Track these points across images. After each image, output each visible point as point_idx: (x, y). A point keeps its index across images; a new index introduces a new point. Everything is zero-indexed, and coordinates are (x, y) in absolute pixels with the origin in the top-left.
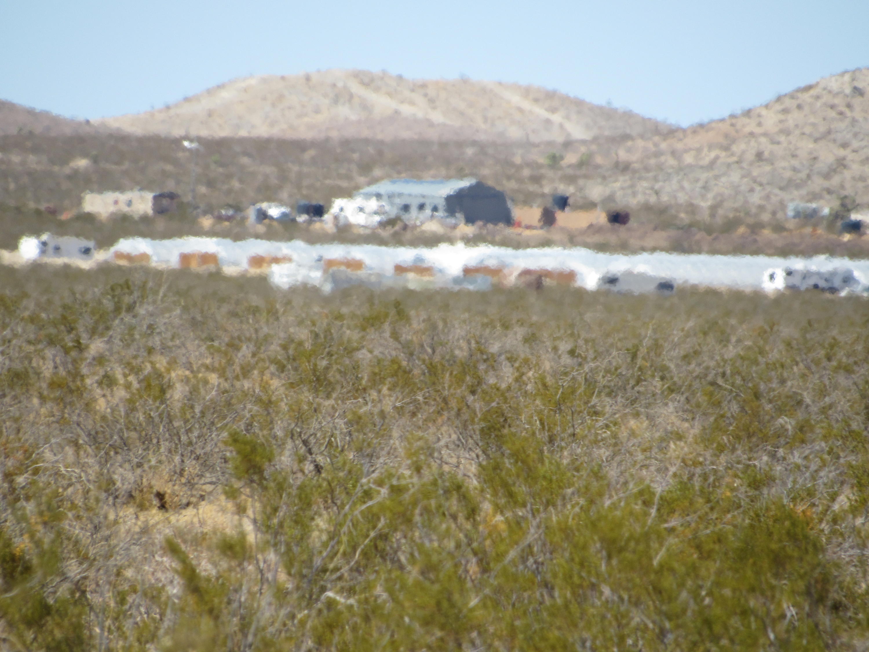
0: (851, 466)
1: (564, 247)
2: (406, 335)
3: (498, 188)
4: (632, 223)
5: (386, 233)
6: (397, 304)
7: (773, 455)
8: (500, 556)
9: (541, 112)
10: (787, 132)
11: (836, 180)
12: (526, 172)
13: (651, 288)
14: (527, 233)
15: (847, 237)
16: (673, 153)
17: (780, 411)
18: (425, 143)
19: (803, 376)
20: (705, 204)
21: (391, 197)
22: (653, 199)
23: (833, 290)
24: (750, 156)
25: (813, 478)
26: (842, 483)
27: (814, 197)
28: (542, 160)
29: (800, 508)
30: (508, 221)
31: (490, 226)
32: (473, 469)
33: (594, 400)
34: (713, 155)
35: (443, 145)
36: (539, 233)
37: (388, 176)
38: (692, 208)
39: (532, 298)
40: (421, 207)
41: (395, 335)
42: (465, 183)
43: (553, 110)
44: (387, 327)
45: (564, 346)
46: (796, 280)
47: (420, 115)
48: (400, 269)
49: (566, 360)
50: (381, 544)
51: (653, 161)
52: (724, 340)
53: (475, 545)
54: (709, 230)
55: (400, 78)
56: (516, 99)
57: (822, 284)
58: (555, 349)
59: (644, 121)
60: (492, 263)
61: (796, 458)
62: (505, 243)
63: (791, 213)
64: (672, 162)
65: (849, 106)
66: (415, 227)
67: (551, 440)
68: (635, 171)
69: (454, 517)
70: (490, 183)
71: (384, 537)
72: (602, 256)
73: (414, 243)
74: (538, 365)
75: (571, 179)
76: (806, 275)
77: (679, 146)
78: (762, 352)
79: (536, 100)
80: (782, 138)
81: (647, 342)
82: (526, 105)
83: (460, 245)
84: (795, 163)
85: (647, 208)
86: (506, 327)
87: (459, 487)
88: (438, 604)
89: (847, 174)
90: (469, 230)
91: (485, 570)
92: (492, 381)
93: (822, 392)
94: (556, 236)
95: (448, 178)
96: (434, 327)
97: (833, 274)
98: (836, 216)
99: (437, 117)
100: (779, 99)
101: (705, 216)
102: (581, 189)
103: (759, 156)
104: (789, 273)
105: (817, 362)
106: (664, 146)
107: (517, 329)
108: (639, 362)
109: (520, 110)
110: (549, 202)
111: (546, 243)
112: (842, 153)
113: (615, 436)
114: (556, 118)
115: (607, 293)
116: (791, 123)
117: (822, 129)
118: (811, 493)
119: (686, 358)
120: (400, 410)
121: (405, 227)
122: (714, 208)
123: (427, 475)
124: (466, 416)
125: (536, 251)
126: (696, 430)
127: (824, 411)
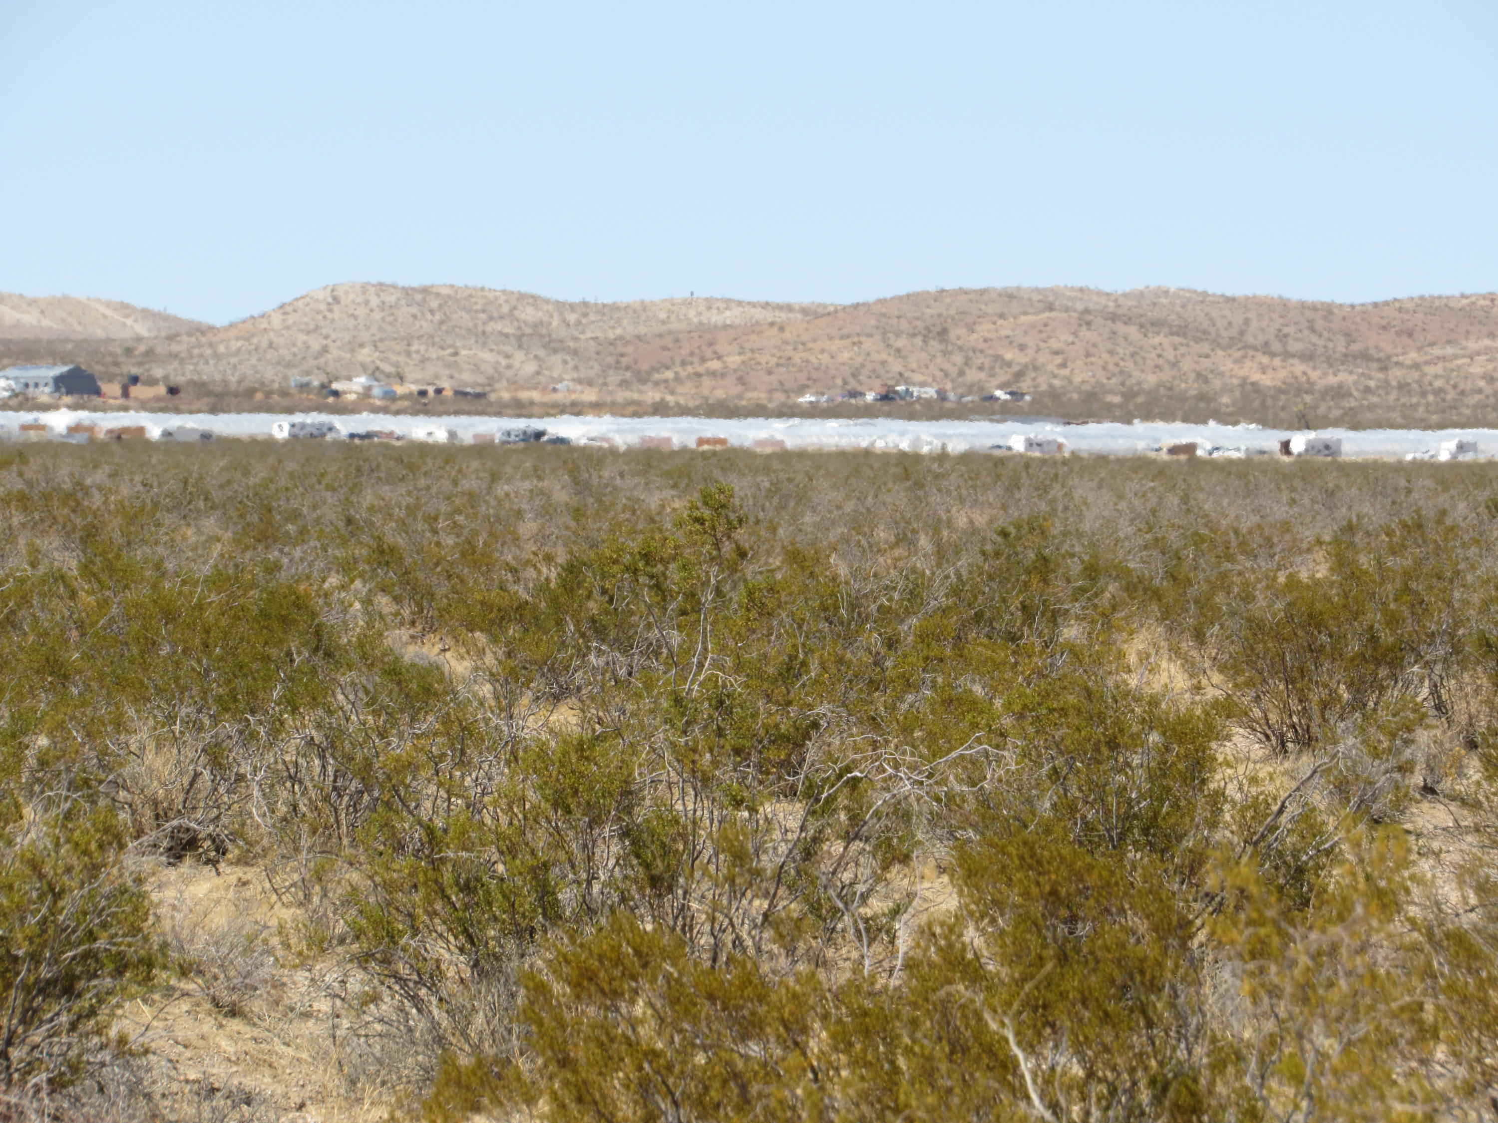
0: (336, 558)
1: (137, 411)
2: (29, 475)
3: (89, 371)
4: (182, 395)
5: (14, 402)
6: (21, 454)
7: (281, 551)
8: (93, 624)
9: (117, 317)
10: (288, 328)
11: (322, 360)
12: (109, 359)
13: (197, 437)
14: (111, 401)
15: (331, 400)
16: (210, 345)
17: (288, 519)
18: (37, 341)
19: (302, 494)
20: (234, 379)
21: (16, 379)
22: (196, 378)
23: (323, 435)
24: (265, 343)
25: (310, 566)
26: (330, 569)
27: (308, 373)
28: (119, 351)
29: (302, 587)
30: (98, 392)
31: (85, 397)
32: (74, 564)
33: (158, 515)
34: (239, 344)
35: (50, 342)
36: (121, 401)
37: (14, 365)
38: (225, 383)
39: (115, 447)
40: (36, 385)
41: (21, 474)
42: (65, 369)
43: (127, 316)
44: (14, 467)
45: (138, 478)
46: (296, 430)
47: (35, 322)
48: (25, 428)
49: (140, 488)
50: (12, 618)
51: (196, 351)
52: (246, 473)
53: (75, 616)
54: (236, 395)
55: (21, 296)
56: (102, 309)
57: (315, 432)
58: (131, 480)
59: (189, 323)
60: (87, 423)
61: (297, 553)
62: (95, 409)
63: (293, 384)
64: (208, 352)
65: (330, 310)
66: (34, 399)
67: (129, 544)
68: (182, 359)
69: (61, 598)
70: (83, 367)
71: (13, 612)
72: (161, 416)
73: (31, 409)
74: (117, 492)
75: (140, 364)
76: (303, 426)
77: (214, 339)
78: (271, 481)
79: (115, 309)
80: (285, 332)
81: (195, 475)
82: (109, 312)
83: (64, 410)
84: (295, 350)
85: (192, 383)
86: (96, 466)
87: (62, 577)
88: (47, 659)
89: (329, 356)
90: (68, 399)
91: (83, 635)
92: (86, 503)
93: (315, 507)
94: (131, 403)
95: (54, 364)
96: (47, 469)
97: (322, 425)
98: (323, 386)
99: (46, 323)
100: (282, 307)
101: (233, 387)
102: (148, 370)
103: (271, 345)
104: (293, 426)
105: (312, 487)
106: (203, 340)
107: (106, 467)
108: (190, 489)
109: (105, 317)
110: (126, 380)
111: (126, 409)
112: (324, 342)
113: (172, 540)
114: (129, 322)
115: (166, 443)
116: (290, 322)
117: (312, 326)
118: (308, 577)
119: (222, 486)
120: (23, 525)
121: (27, 399)
122: (239, 382)
123: (42, 569)
124: (68, 528)
125: (115, 414)
126: (229, 534)
127: (317, 521)
